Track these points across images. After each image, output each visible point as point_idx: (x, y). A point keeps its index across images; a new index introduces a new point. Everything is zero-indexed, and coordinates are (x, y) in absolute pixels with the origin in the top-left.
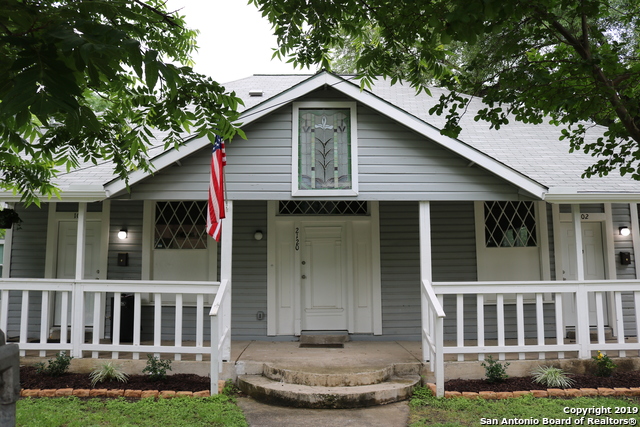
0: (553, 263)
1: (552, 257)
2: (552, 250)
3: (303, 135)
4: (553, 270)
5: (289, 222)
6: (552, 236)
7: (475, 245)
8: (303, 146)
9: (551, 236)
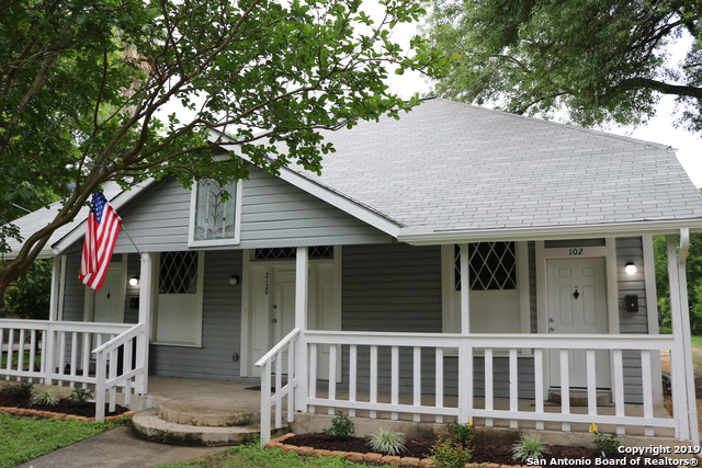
0: (534, 309)
1: (533, 302)
2: (533, 293)
3: (201, 189)
4: (534, 318)
5: (261, 267)
6: (535, 277)
7: (440, 288)
8: (200, 199)
9: (533, 277)
